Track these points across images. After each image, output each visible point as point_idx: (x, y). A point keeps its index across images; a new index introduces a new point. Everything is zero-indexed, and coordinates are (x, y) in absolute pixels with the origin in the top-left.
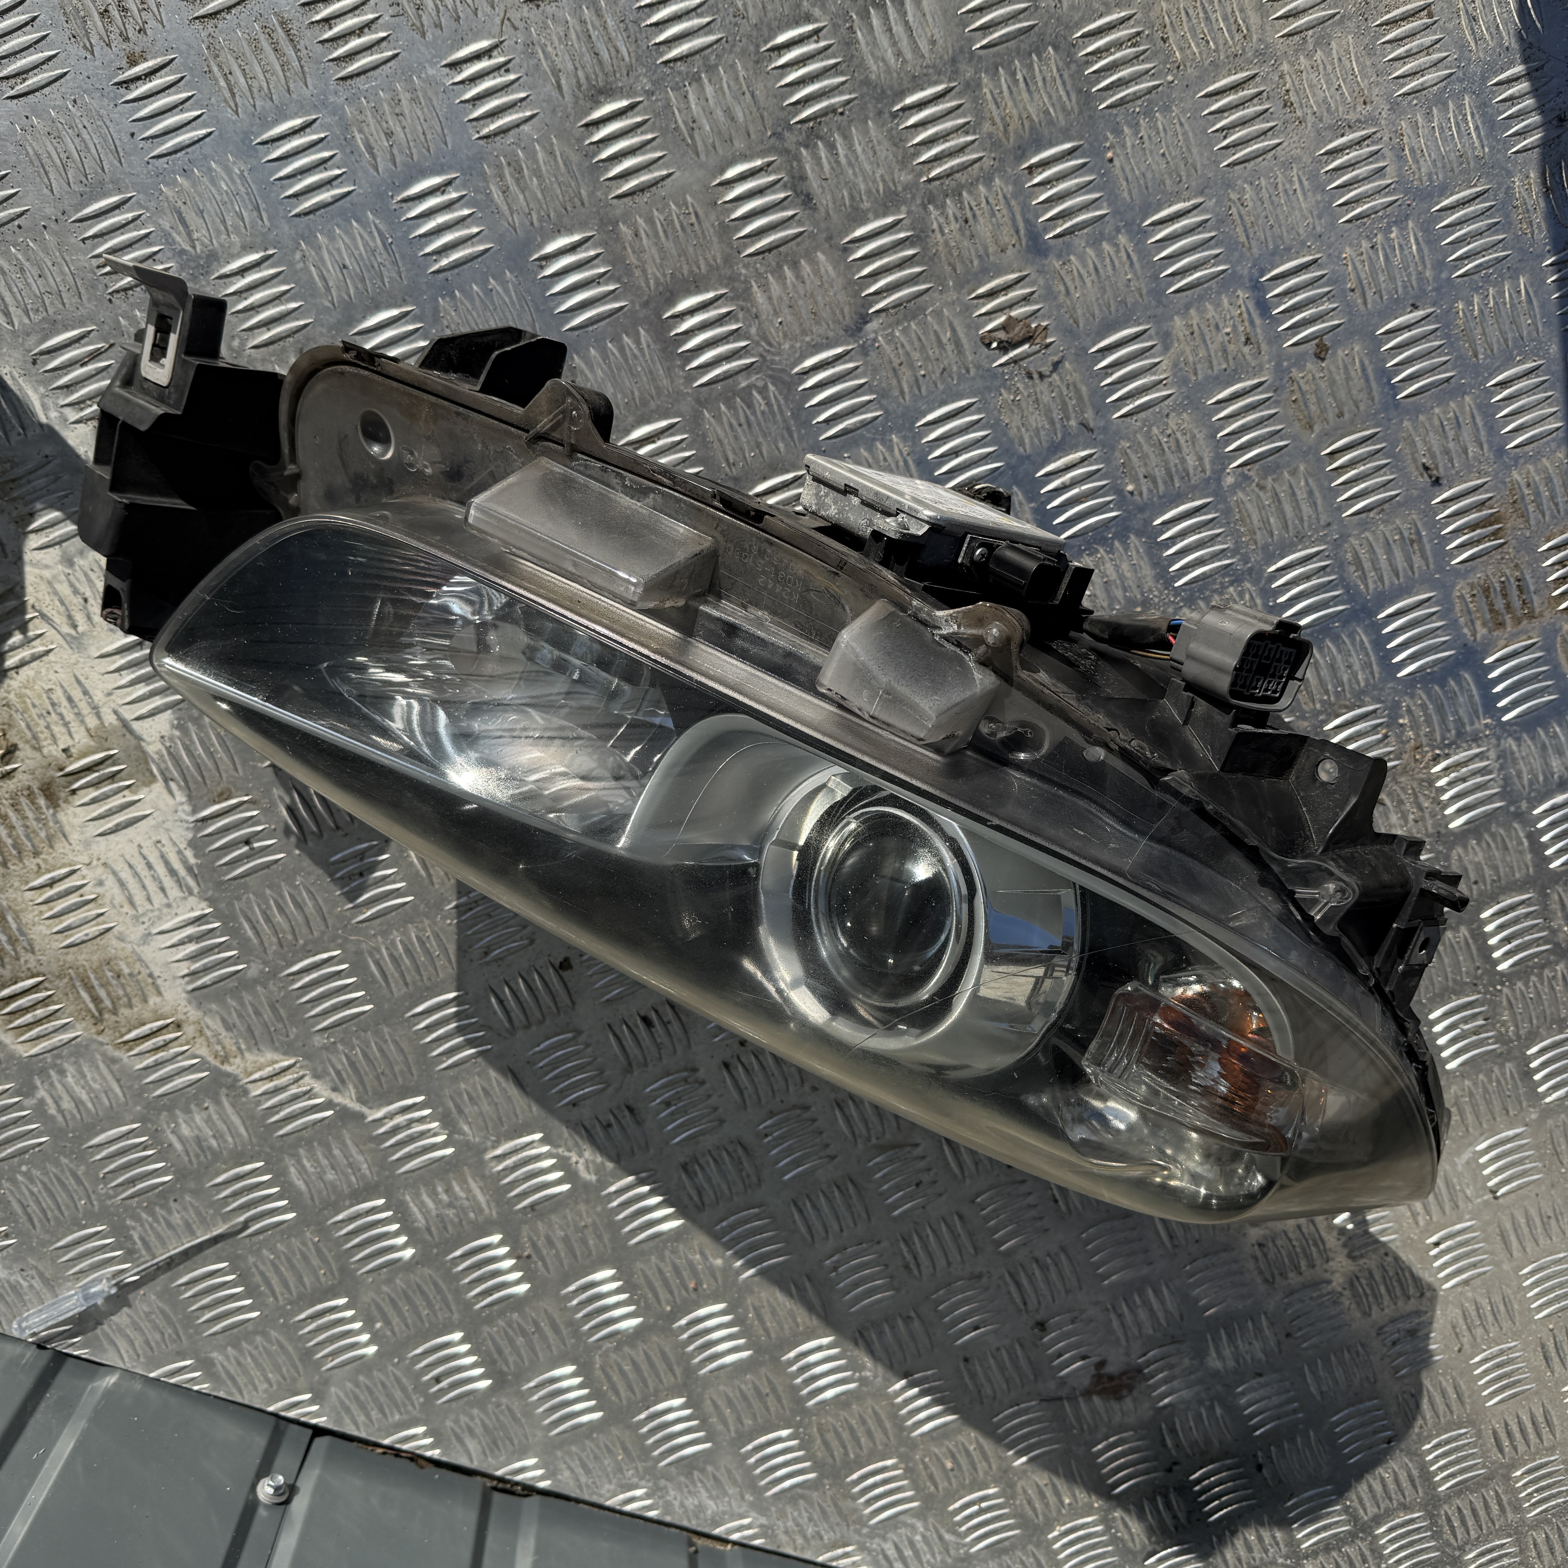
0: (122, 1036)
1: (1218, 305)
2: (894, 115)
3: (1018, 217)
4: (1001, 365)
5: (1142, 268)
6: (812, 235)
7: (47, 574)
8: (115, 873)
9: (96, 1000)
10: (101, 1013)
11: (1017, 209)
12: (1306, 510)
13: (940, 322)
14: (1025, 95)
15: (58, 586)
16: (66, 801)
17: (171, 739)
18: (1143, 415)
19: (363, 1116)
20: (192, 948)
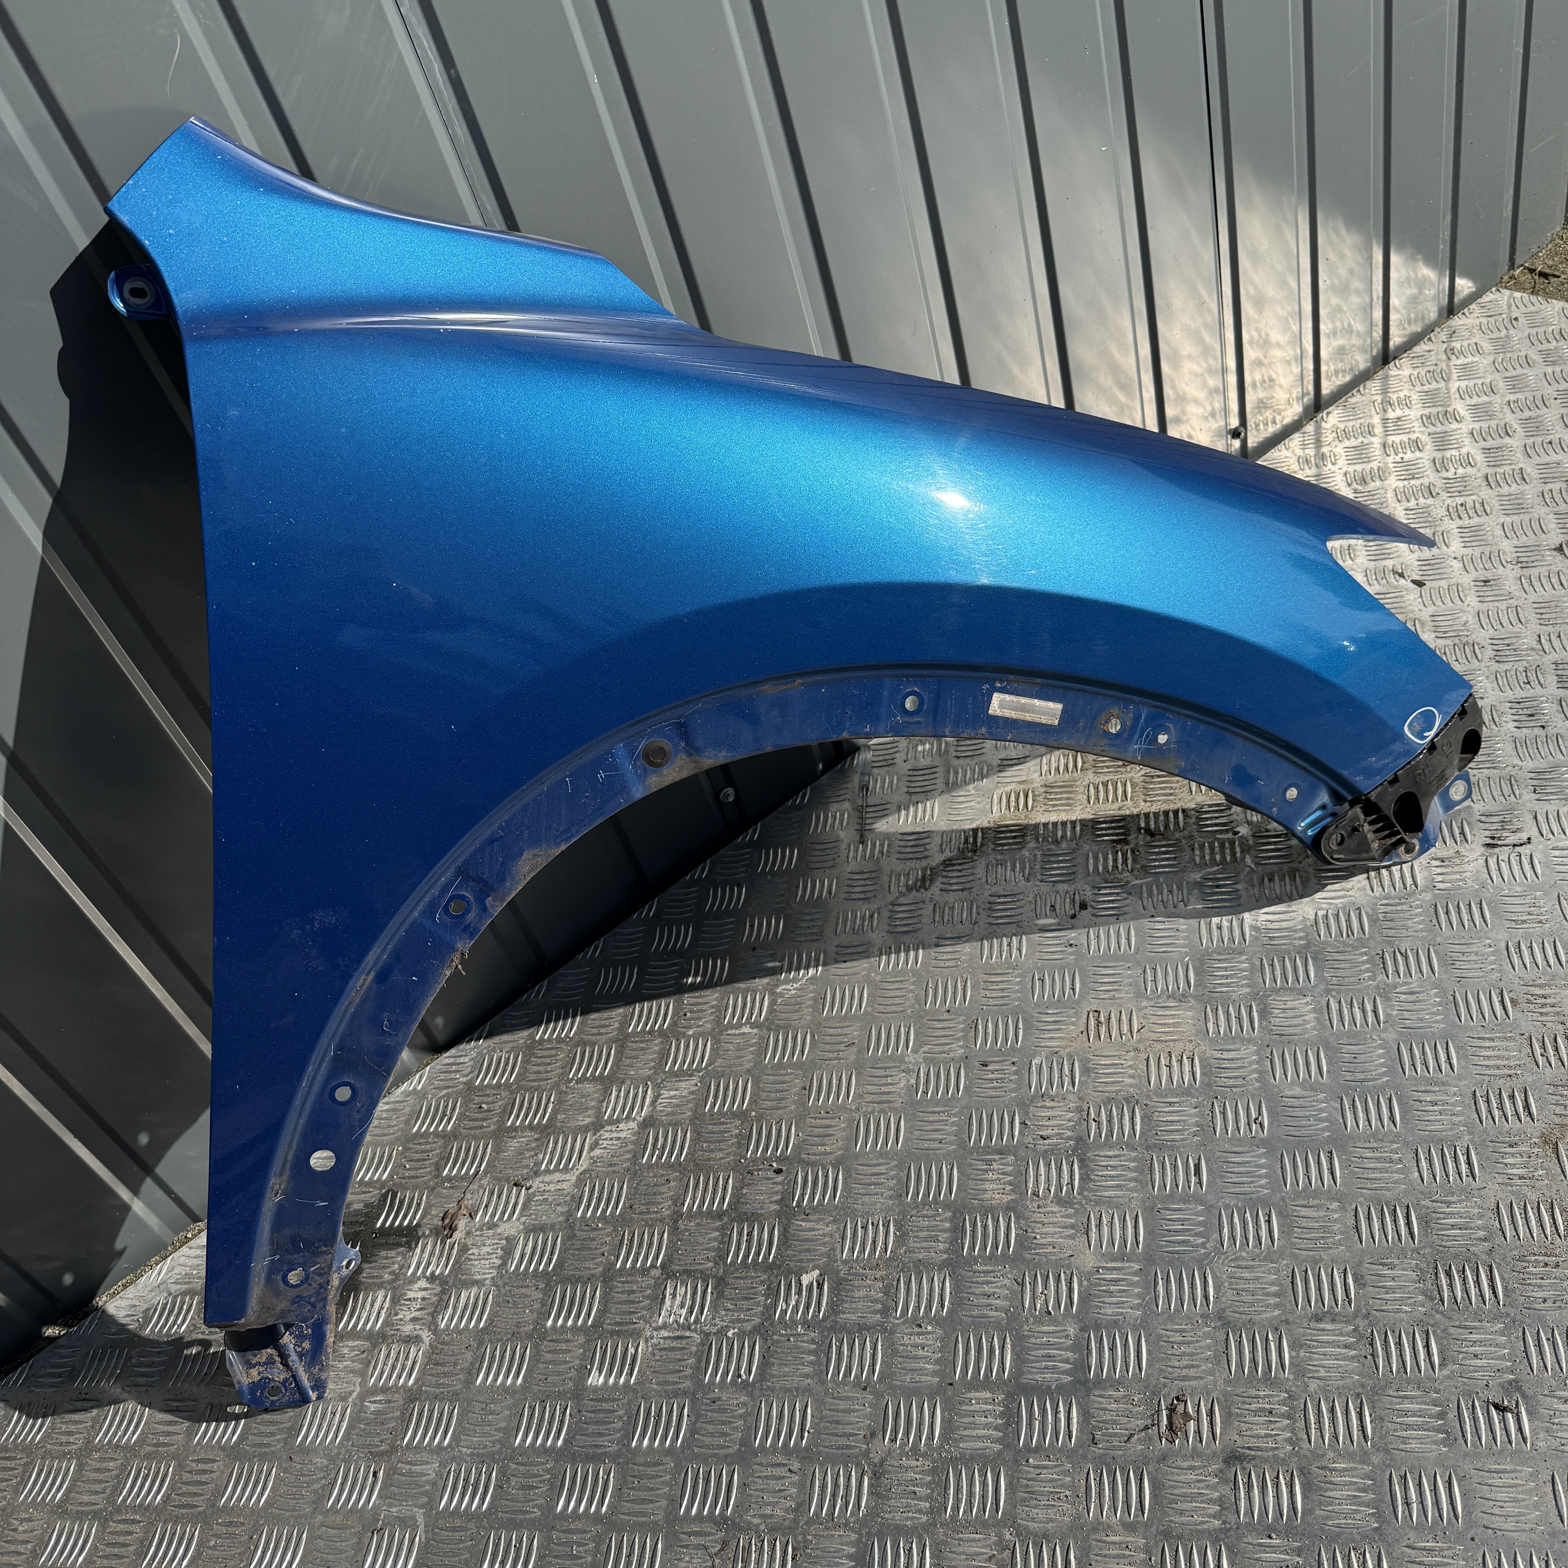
2: (1359, 1396)
3: (1259, 1453)
4: (1160, 1401)
5: (1191, 1531)
6: (1293, 1312)
11: (1265, 1454)
13: (1204, 1371)
14: (1348, 1493)
18: (1083, 1488)
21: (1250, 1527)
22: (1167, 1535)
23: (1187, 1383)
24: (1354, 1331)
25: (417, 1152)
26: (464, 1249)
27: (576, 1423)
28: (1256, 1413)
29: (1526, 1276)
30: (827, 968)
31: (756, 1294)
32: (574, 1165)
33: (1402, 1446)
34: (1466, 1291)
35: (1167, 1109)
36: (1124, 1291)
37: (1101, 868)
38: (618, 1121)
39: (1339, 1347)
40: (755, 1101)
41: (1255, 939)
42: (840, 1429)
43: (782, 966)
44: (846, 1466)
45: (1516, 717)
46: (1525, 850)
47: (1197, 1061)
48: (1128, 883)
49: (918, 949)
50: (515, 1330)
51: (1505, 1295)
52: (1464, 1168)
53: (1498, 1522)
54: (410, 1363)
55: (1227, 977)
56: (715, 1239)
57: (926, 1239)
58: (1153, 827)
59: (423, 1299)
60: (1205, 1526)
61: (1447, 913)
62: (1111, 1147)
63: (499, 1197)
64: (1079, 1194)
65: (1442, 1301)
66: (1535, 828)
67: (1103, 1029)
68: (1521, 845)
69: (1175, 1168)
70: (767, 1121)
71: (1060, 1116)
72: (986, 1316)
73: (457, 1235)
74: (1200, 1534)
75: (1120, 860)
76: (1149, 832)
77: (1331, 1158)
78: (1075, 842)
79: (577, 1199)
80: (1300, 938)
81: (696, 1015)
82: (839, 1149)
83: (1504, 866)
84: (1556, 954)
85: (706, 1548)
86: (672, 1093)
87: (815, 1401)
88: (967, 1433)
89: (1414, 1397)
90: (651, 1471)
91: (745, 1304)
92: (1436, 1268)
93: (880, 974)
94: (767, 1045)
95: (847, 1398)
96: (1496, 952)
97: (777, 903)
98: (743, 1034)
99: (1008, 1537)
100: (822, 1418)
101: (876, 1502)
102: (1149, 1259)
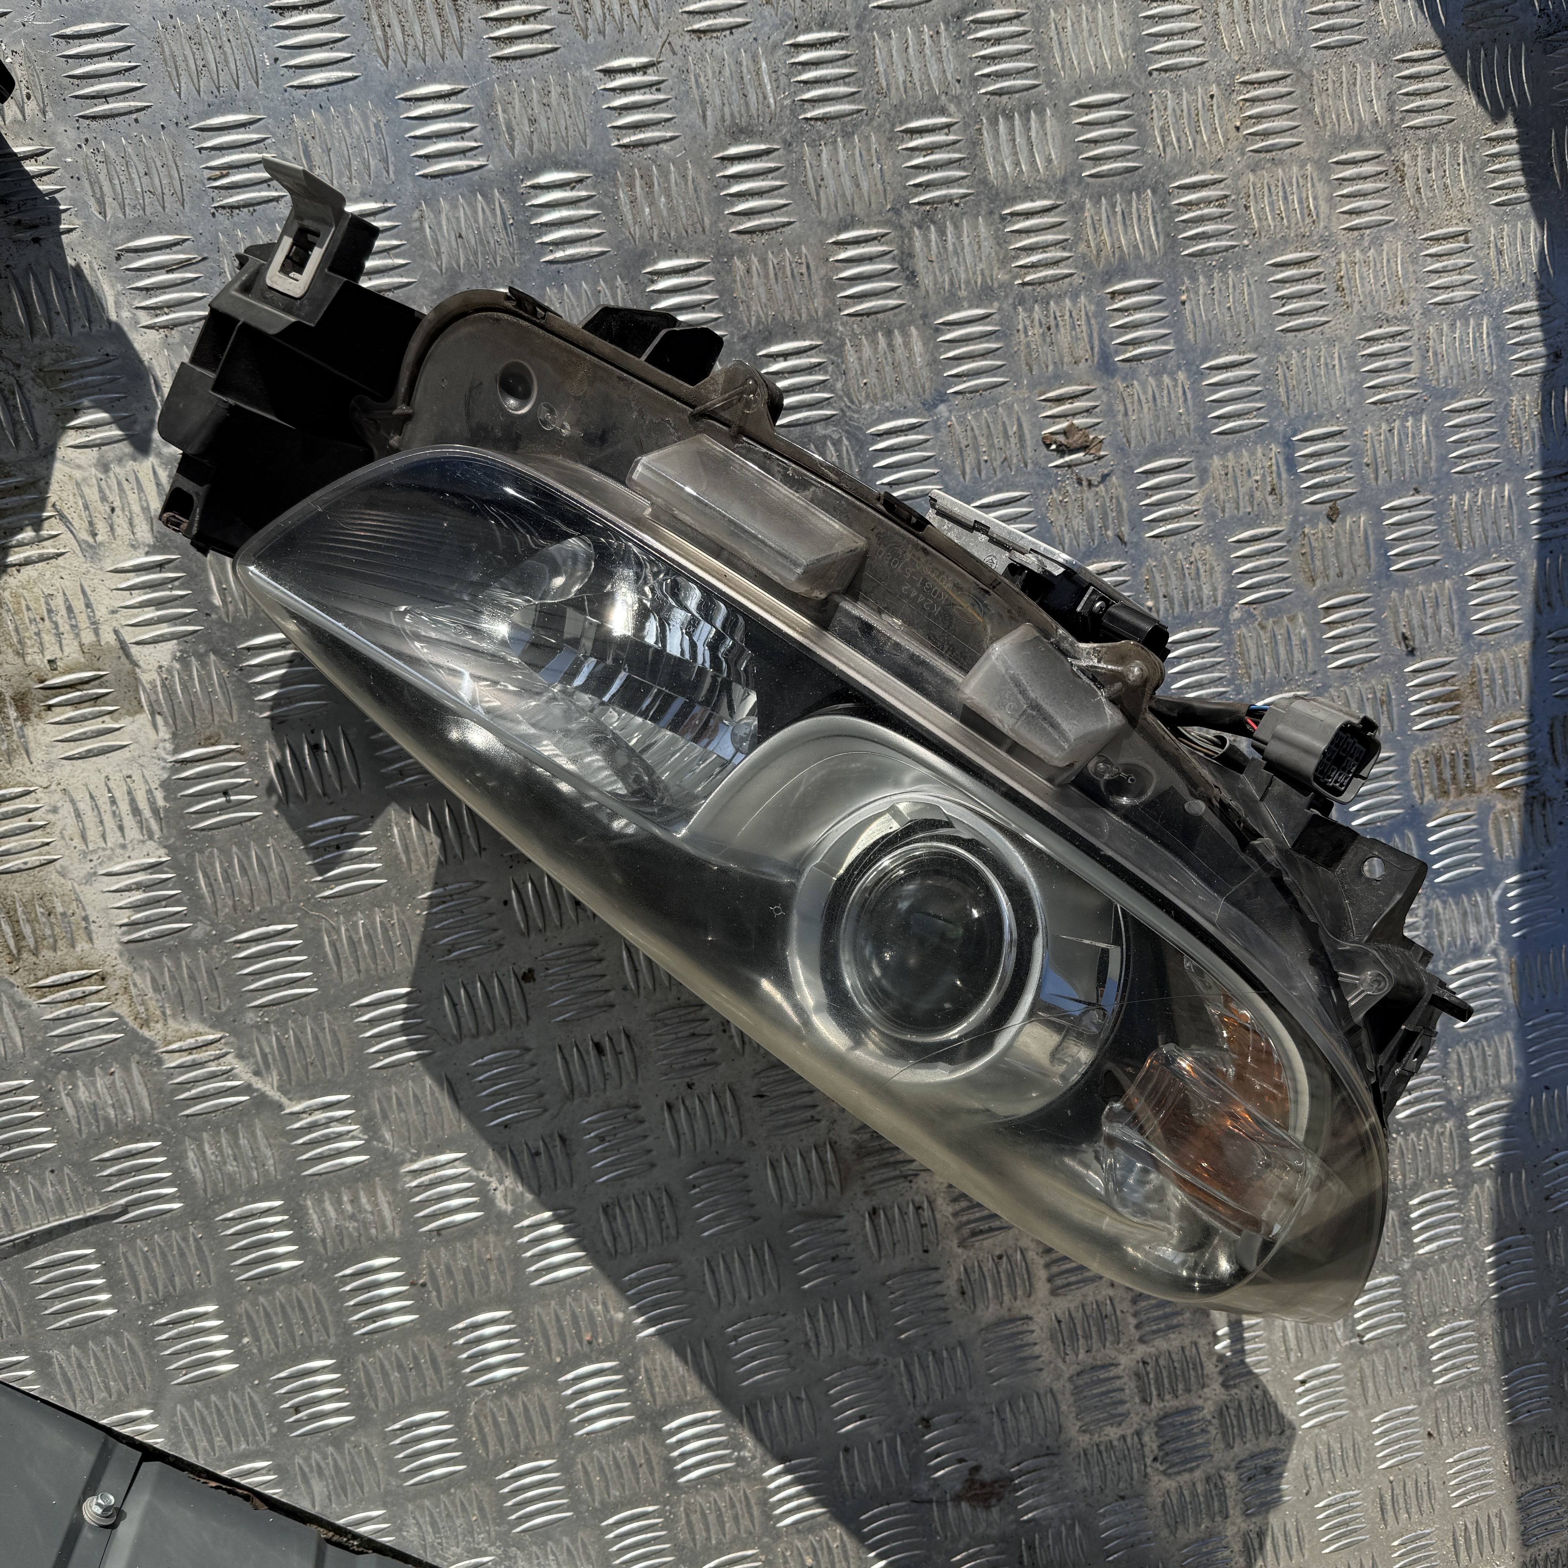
0: (37, 980)
1: (1253, 453)
2: (1003, 218)
3: (1095, 335)
4: (1057, 467)
5: (1194, 405)
6: (909, 310)
7: (78, 474)
8: (73, 802)
9: (18, 936)
10: (19, 951)
11: (1095, 328)
12: (1297, 655)
13: (1009, 415)
14: (1120, 227)
15: (86, 490)
16: (39, 716)
17: (169, 671)
18: (1172, 539)
19: (281, 1107)
20: (138, 896)
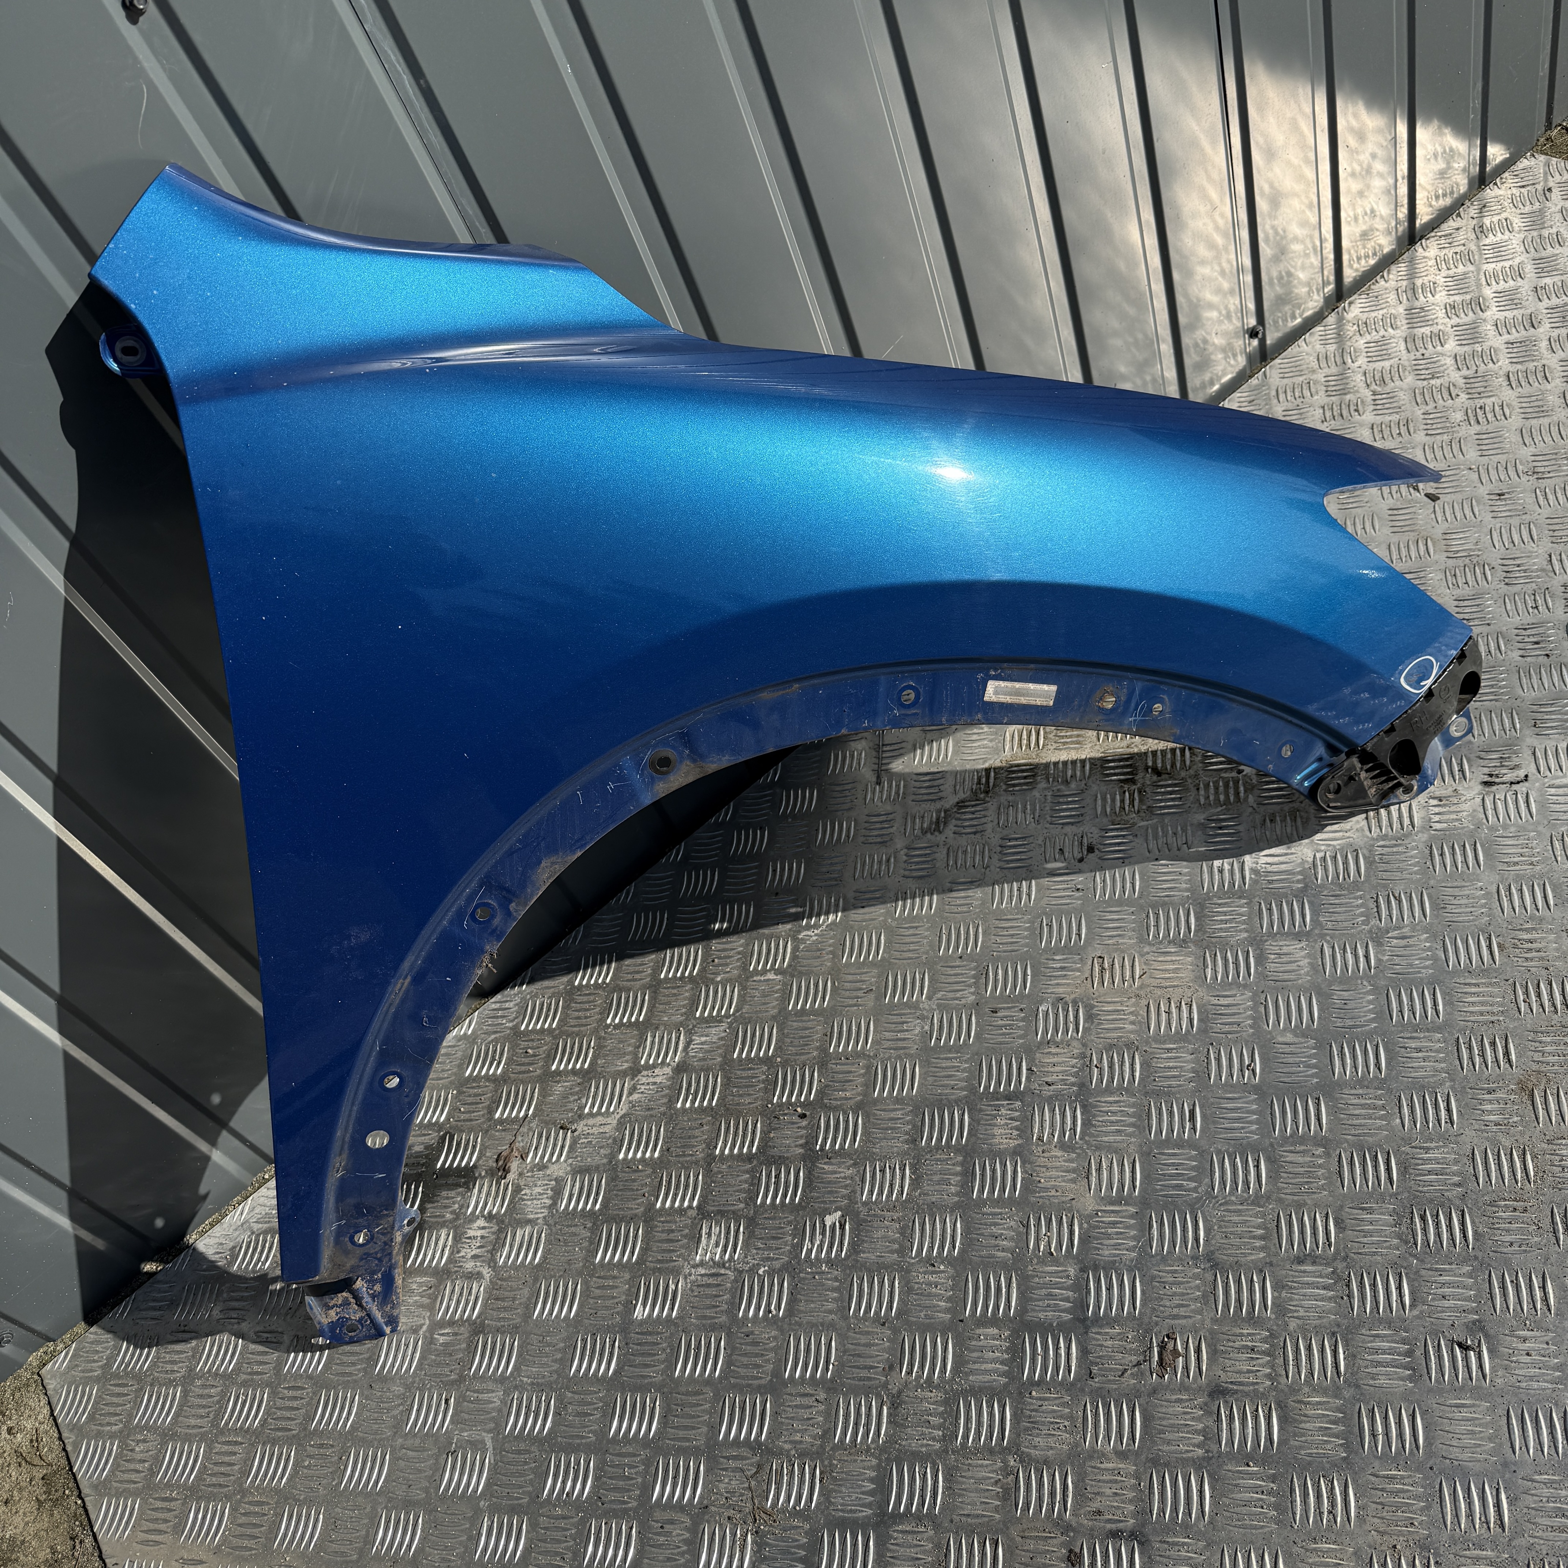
21: (1230, 1455)
22: (1155, 1462)
23: (1176, 1322)
24: (1333, 1272)
25: (470, 1096)
26: (517, 1189)
27: (624, 1355)
28: (1239, 1350)
29: (1496, 1220)
30: (846, 913)
31: (784, 1234)
32: (615, 1109)
33: (1371, 1382)
34: (1439, 1235)
35: (1165, 1056)
36: (1121, 1233)
37: (1108, 810)
38: (654, 1066)
39: (1318, 1288)
40: (780, 1047)
41: (1254, 882)
42: (861, 1362)
43: (804, 912)
44: (867, 1396)
45: (1521, 645)
46: (1522, 788)
47: (1194, 1007)
48: (1134, 824)
49: (932, 894)
50: (567, 1267)
51: (1474, 1239)
52: (1443, 1113)
53: (1455, 1453)
54: (473, 1298)
55: (1226, 922)
56: (746, 1182)
57: (939, 1183)
58: (1159, 765)
59: (482, 1237)
60: (1190, 1455)
61: (1442, 855)
62: (1112, 1094)
63: (547, 1139)
64: (1080, 1139)
65: (1416, 1244)
66: (1533, 766)
67: (1107, 975)
68: (1518, 782)
69: (1171, 1113)
70: (792, 1067)
71: (1064, 1062)
72: (993, 1256)
73: (511, 1176)
74: (1185, 1462)
75: (1127, 802)
76: (1157, 772)
77: (1318, 1105)
78: (1084, 782)
79: (619, 1142)
80: (1298, 881)
81: (722, 961)
82: (859, 1094)
83: (1500, 805)
84: (1545, 897)
85: (742, 1471)
86: (703, 1039)
87: (838, 1335)
88: (977, 1366)
89: (1385, 1336)
90: (693, 1399)
91: (773, 1243)
92: (1412, 1213)
93: (896, 919)
94: (791, 992)
95: (868, 1333)
96: (1488, 895)
97: (798, 847)
98: (768, 980)
99: (1012, 1463)
100: (845, 1352)
101: (894, 1430)
102: (1145, 1203)
